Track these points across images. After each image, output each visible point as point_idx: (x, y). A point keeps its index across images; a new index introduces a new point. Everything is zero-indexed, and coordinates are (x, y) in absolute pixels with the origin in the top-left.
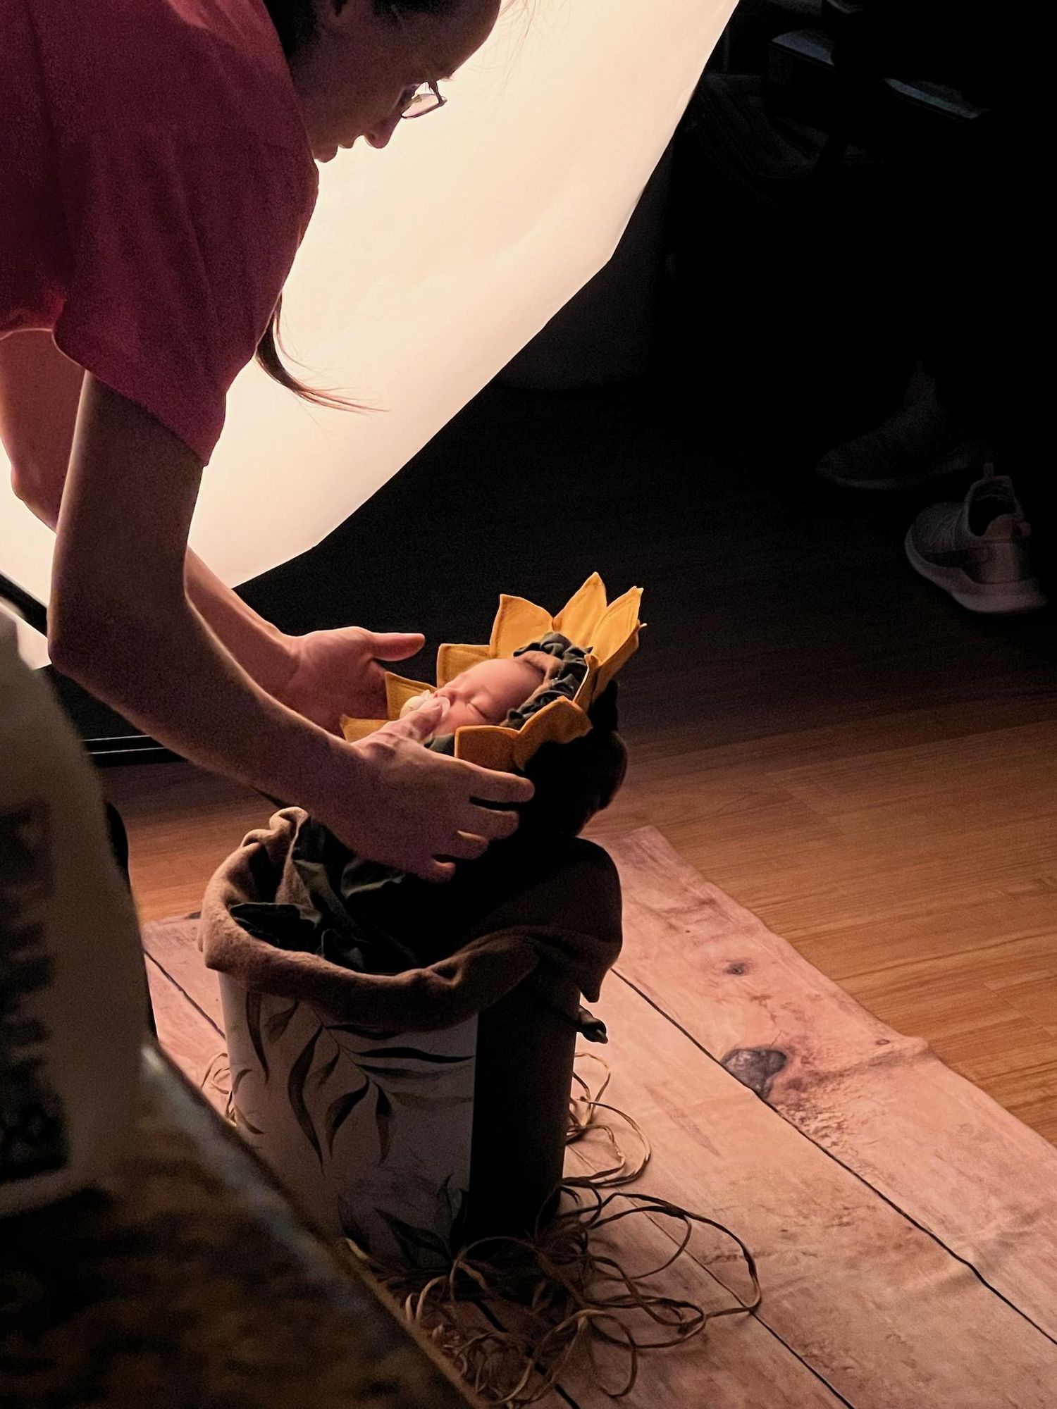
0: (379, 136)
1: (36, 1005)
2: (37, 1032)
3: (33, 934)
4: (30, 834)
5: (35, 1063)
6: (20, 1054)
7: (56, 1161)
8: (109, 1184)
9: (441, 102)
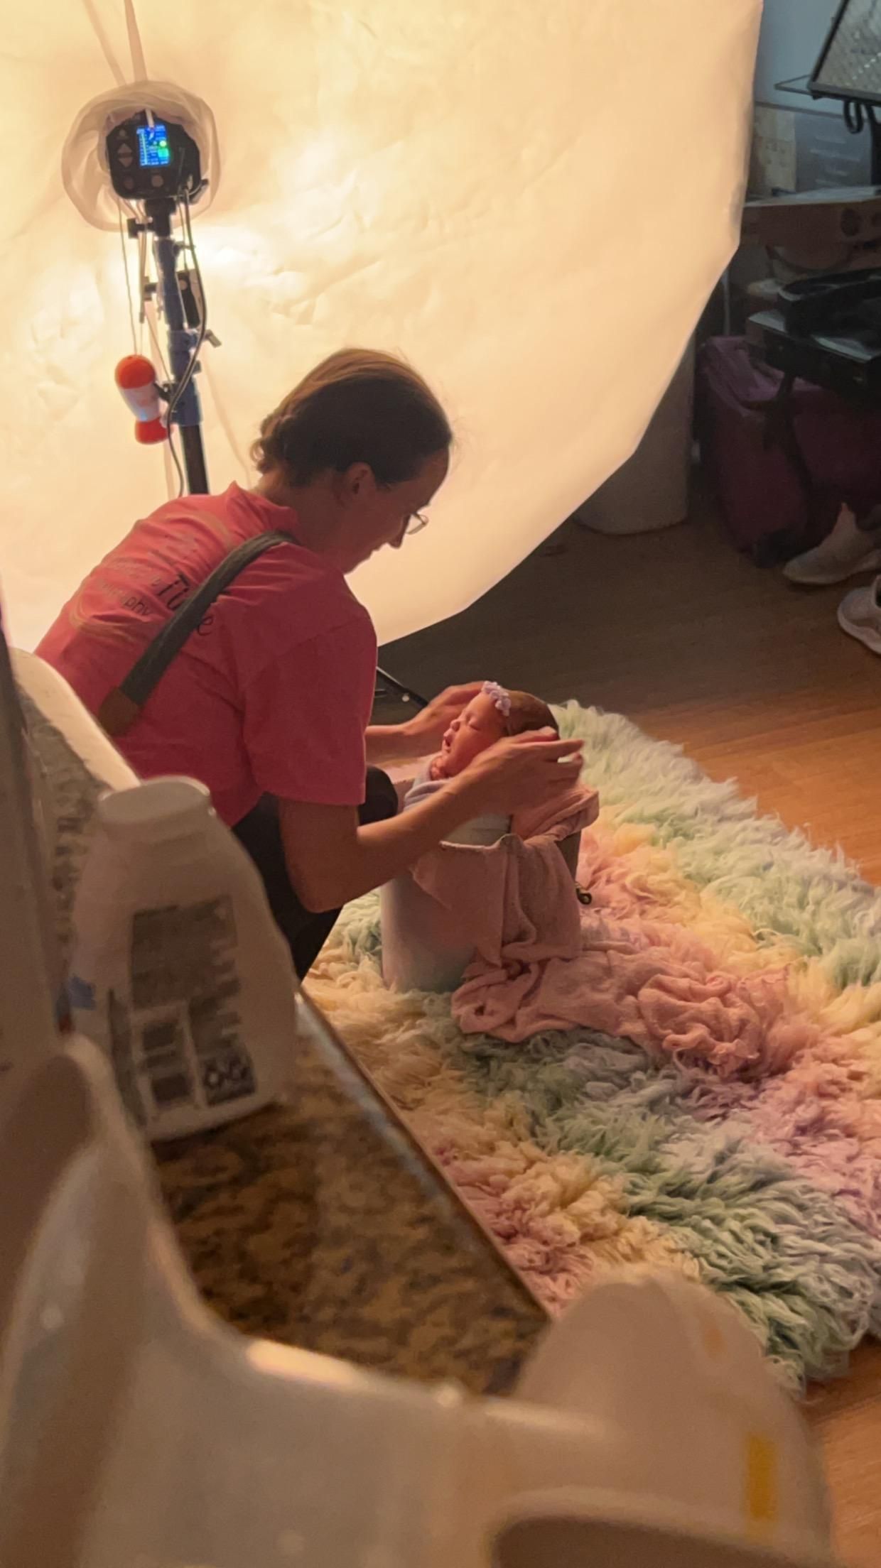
0: (397, 542)
1: (230, 1005)
2: (234, 1019)
3: (228, 967)
4: (221, 912)
5: (235, 1036)
6: (225, 1032)
7: (249, 1091)
8: (284, 1098)
9: (424, 524)
